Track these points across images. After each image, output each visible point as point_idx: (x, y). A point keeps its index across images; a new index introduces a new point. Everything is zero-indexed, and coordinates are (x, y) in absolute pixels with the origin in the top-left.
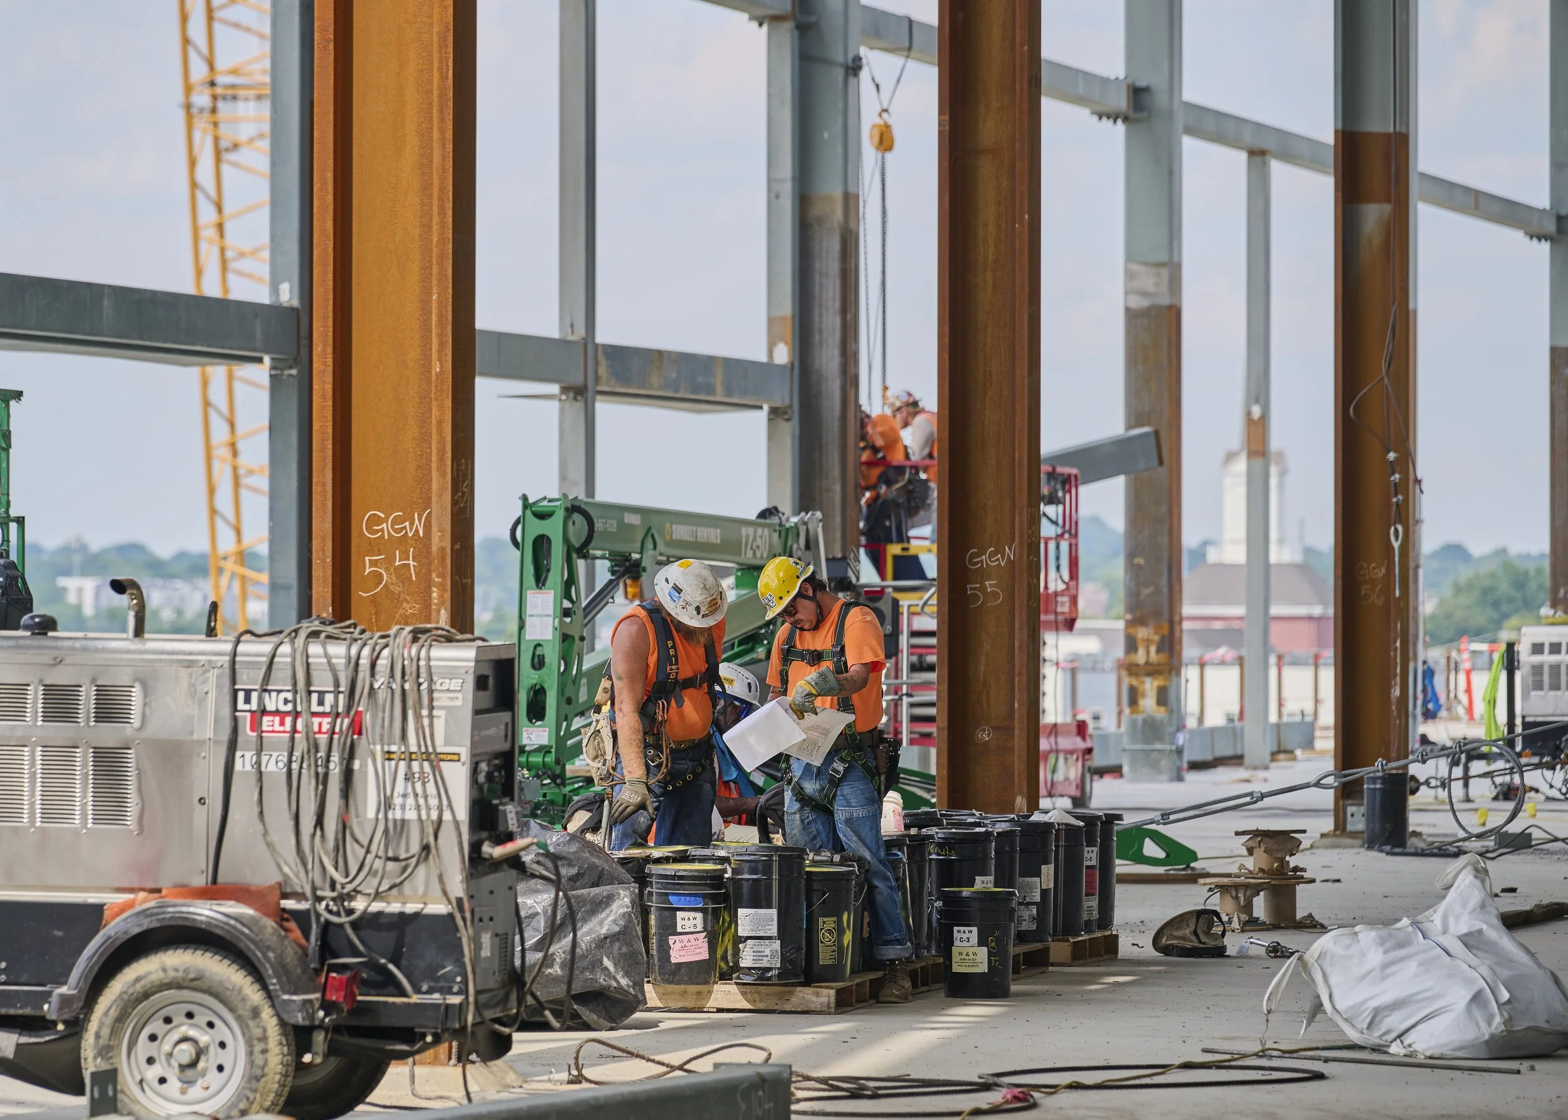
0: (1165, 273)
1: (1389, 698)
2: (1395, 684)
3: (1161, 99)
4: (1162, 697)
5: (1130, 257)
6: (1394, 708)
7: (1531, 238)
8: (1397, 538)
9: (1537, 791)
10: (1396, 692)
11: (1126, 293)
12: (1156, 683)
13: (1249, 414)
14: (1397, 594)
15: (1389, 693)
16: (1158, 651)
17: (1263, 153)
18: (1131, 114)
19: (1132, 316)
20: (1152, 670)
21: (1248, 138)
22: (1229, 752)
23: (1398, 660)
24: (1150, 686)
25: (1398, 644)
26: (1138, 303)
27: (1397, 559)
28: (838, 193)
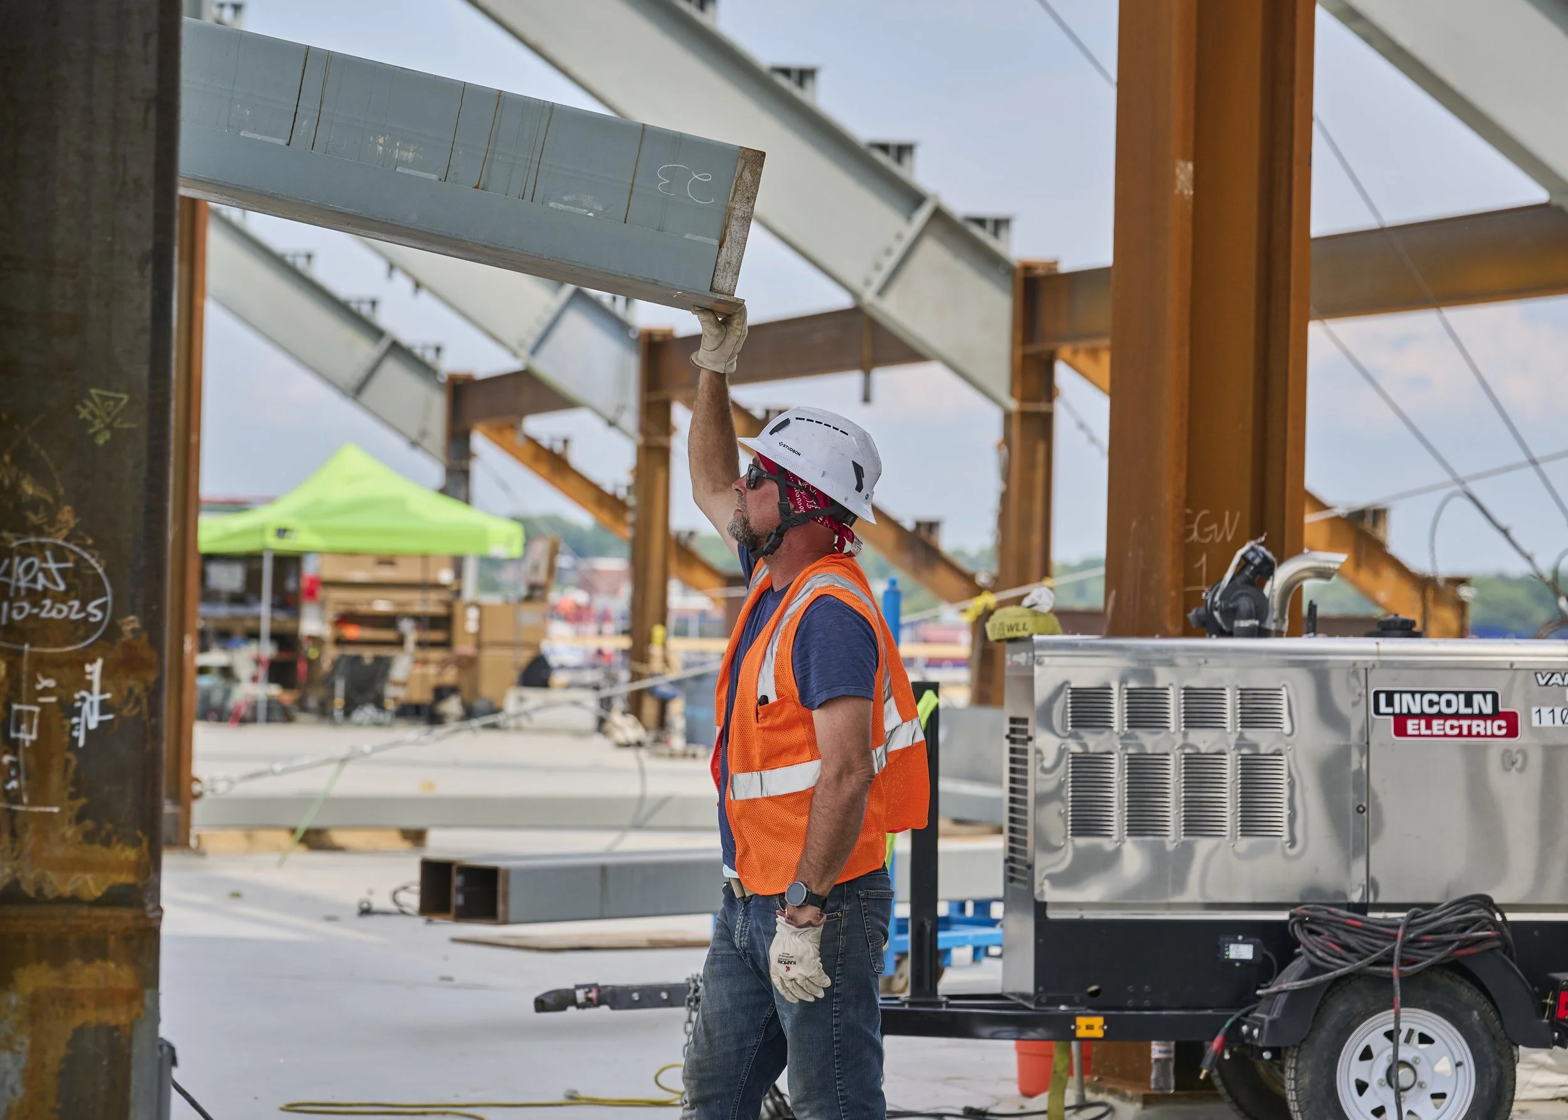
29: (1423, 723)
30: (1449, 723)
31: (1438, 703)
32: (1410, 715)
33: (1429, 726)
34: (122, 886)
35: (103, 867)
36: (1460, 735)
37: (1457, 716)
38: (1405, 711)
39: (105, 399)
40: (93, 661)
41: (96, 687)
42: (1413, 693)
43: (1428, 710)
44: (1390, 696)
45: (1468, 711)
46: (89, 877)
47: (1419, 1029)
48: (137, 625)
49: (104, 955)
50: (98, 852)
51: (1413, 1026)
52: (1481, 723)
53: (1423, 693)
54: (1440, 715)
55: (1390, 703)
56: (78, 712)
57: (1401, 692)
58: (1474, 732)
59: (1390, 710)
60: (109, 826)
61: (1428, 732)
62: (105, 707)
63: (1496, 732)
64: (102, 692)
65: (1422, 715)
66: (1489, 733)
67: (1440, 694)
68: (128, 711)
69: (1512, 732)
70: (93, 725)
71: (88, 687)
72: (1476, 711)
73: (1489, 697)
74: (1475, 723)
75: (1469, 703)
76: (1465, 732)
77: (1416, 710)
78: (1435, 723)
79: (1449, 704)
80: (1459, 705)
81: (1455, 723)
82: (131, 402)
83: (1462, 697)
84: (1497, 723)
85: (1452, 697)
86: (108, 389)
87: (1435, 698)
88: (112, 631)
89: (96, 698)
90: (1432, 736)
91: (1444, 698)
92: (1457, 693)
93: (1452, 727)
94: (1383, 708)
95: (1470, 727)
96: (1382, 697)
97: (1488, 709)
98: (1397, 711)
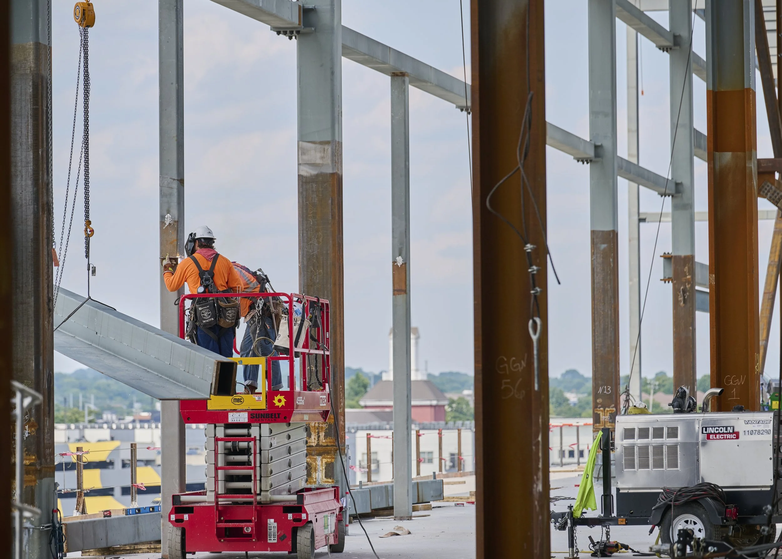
0: (329, 148)
1: (531, 493)
2: (538, 479)
3: (325, 18)
4: (330, 471)
5: (302, 137)
6: (536, 503)
7: (578, 161)
8: (535, 332)
9: (626, 547)
10: (540, 487)
11: (299, 164)
12: (325, 460)
13: (394, 262)
14: (536, 387)
15: (532, 487)
16: (326, 436)
17: (403, 74)
18: (302, 30)
19: (303, 181)
20: (321, 451)
21: (391, 61)
22: (384, 505)
23: (540, 455)
24: (320, 463)
25: (540, 439)
26: (308, 172)
27: (535, 352)
28: (30, 44)
29: (714, 435)
30: (721, 435)
31: (718, 430)
32: (711, 433)
33: (716, 437)
34: (32, 463)
35: (29, 460)
36: (724, 439)
37: (723, 433)
38: (710, 432)
39: (27, 382)
40: (26, 426)
41: (27, 430)
42: (712, 427)
43: (716, 432)
44: (706, 428)
45: (726, 432)
46: (27, 461)
47: (693, 520)
48: (34, 419)
49: (30, 474)
50: (28, 457)
51: (691, 519)
52: (729, 435)
53: (715, 427)
54: (719, 433)
55: (706, 430)
56: (24, 434)
57: (709, 427)
58: (727, 438)
59: (706, 432)
60: (30, 453)
61: (716, 438)
62: (29, 433)
63: (733, 438)
64: (28, 431)
65: (714, 433)
66: (731, 438)
67: (719, 427)
68: (33, 434)
69: (737, 437)
70: (27, 436)
71: (26, 430)
72: (728, 432)
73: (732, 428)
74: (728, 435)
75: (726, 430)
76: (725, 438)
77: (713, 432)
78: (717, 435)
79: (721, 430)
80: (724, 430)
81: (723, 435)
82: (31, 382)
83: (725, 428)
84: (733, 435)
85: (722, 428)
86: (27, 380)
87: (718, 428)
88: (30, 420)
89: (27, 432)
90: (717, 439)
91: (720, 428)
92: (723, 427)
93: (722, 436)
94: (704, 432)
95: (726, 436)
96: (704, 428)
97: (731, 431)
98: (708, 432)
